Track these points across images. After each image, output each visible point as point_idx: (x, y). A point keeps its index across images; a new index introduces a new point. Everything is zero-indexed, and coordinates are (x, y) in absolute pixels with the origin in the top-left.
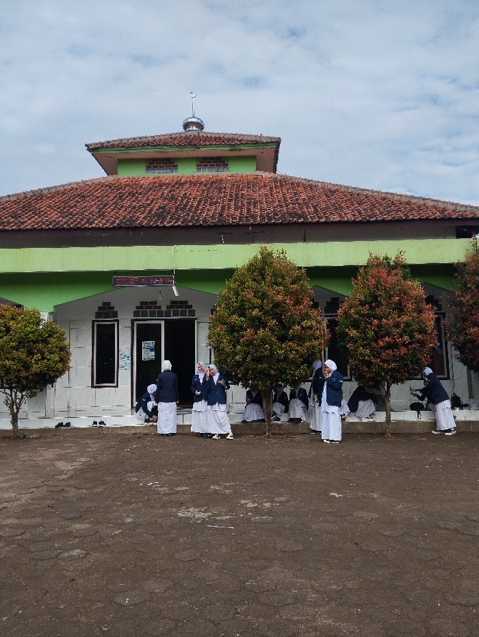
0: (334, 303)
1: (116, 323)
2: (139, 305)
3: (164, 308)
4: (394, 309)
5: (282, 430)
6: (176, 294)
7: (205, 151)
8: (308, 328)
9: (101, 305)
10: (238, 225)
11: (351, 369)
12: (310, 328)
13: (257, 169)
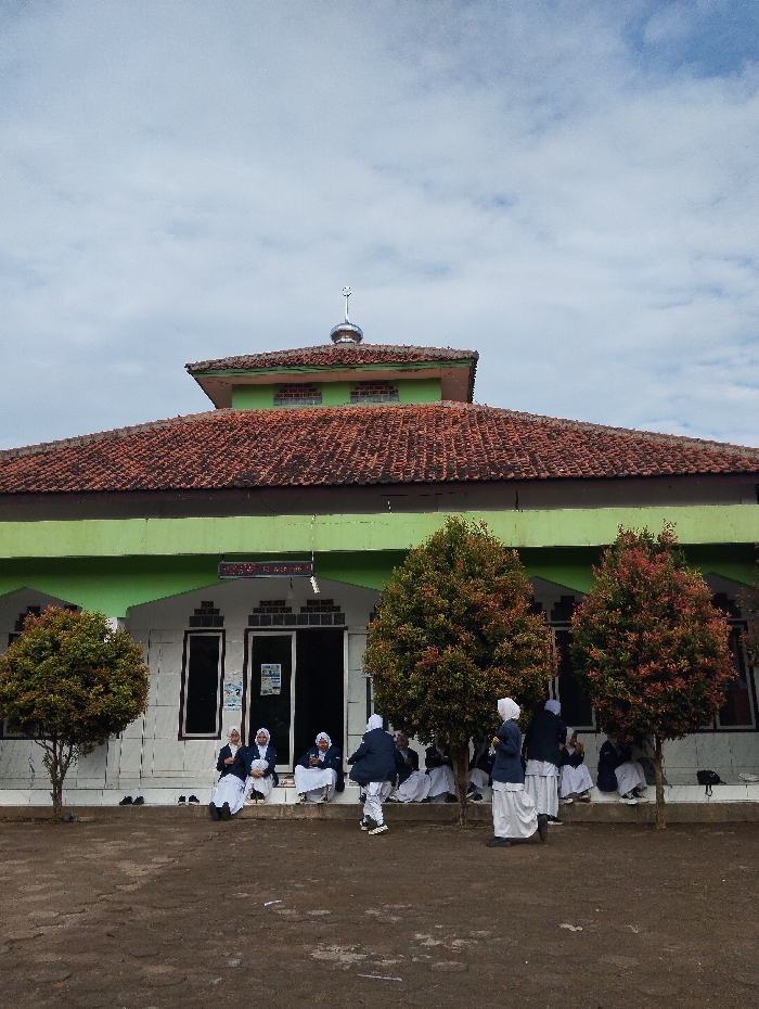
0: (567, 605)
1: (221, 634)
2: (258, 606)
3: (296, 611)
4: (663, 617)
5: (484, 815)
6: (316, 590)
7: (360, 374)
8: (524, 645)
9: (199, 607)
10: (413, 482)
11: (597, 712)
12: (527, 645)
13: (444, 398)
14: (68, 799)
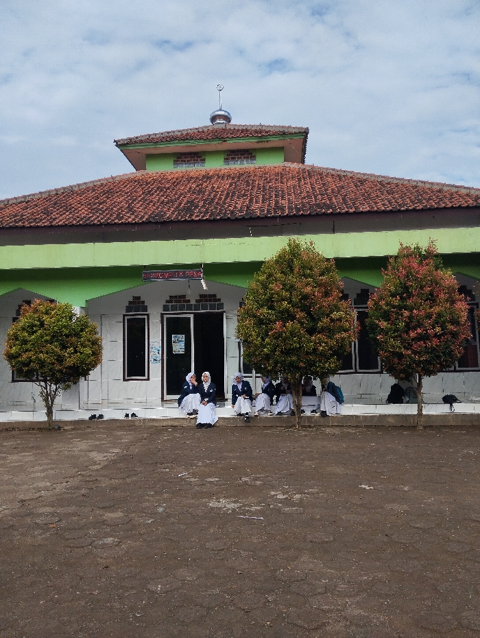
0: (364, 295)
1: (146, 317)
2: (169, 299)
3: (193, 302)
4: (426, 300)
5: (312, 422)
6: (205, 288)
7: (232, 144)
8: (338, 320)
9: (132, 300)
10: (266, 217)
11: (382, 361)
12: (340, 320)
13: (285, 160)
14: (57, 416)
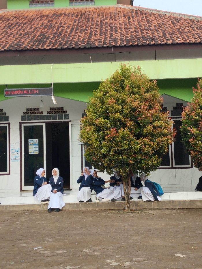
0: (179, 108)
3: (45, 114)
6: (55, 102)
8: (159, 127)
10: (103, 47)
11: (192, 159)
